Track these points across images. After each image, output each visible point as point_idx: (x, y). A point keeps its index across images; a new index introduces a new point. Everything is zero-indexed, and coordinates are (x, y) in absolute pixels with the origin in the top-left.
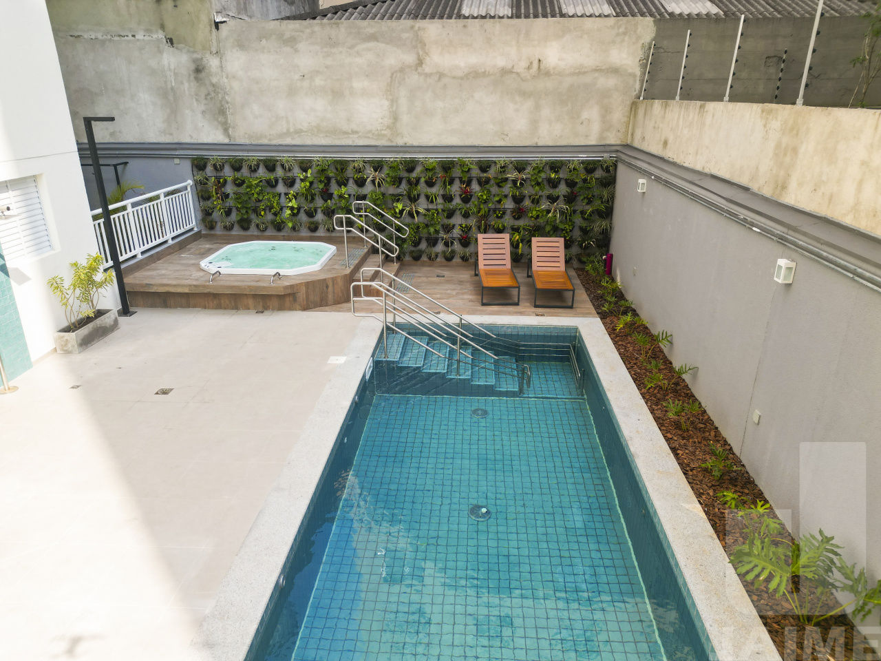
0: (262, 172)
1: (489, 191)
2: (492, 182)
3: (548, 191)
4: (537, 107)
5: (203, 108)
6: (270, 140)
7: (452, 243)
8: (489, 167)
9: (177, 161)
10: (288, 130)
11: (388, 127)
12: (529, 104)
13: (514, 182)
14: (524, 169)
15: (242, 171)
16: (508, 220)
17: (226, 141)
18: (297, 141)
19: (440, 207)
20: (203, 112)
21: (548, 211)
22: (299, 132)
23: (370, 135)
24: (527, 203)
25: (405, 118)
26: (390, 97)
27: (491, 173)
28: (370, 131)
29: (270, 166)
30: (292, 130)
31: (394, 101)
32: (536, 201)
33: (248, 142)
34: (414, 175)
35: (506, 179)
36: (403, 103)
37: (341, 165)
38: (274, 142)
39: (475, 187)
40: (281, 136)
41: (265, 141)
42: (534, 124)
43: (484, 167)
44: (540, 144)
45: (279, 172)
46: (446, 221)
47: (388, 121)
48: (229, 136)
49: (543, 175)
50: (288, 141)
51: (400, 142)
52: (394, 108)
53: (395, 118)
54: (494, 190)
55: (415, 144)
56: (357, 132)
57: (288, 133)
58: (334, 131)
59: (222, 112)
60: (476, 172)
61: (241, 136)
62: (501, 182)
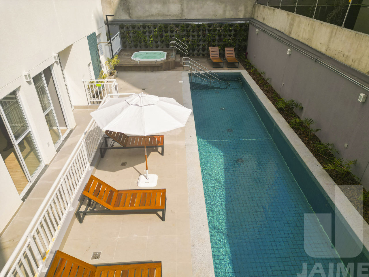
0: (141, 29)
1: (211, 34)
2: (212, 31)
3: (229, 33)
4: (226, 6)
5: (122, 8)
6: (143, 18)
7: (200, 50)
8: (211, 26)
9: (115, 26)
10: (149, 15)
11: (180, 13)
12: (223, 5)
13: (219, 31)
14: (222, 26)
15: (135, 29)
16: (216, 43)
17: (129, 19)
18: (152, 18)
19: (196, 39)
20: (122, 9)
21: (229, 39)
22: (152, 15)
23: (175, 16)
24: (222, 37)
25: (185, 10)
26: (181, 4)
27: (212, 28)
28: (174, 15)
29: (144, 27)
30: (150, 15)
31: (182, 5)
32: (225, 36)
33: (136, 19)
34: (188, 29)
35: (216, 30)
36: (185, 5)
37: (166, 26)
38: (145, 19)
39: (207, 32)
40: (147, 17)
41: (142, 19)
42: (225, 11)
43: (210, 26)
44: (226, 18)
45: (147, 29)
46: (198, 43)
47: (180, 11)
48: (130, 17)
49: (228, 28)
50: (149, 18)
51: (184, 18)
52: (182, 7)
53: (183, 10)
54: (213, 33)
55: (188, 19)
56: (171, 15)
57: (149, 16)
58: (164, 15)
59: (128, 9)
60: (207, 27)
61: (134, 17)
62: (215, 31)
